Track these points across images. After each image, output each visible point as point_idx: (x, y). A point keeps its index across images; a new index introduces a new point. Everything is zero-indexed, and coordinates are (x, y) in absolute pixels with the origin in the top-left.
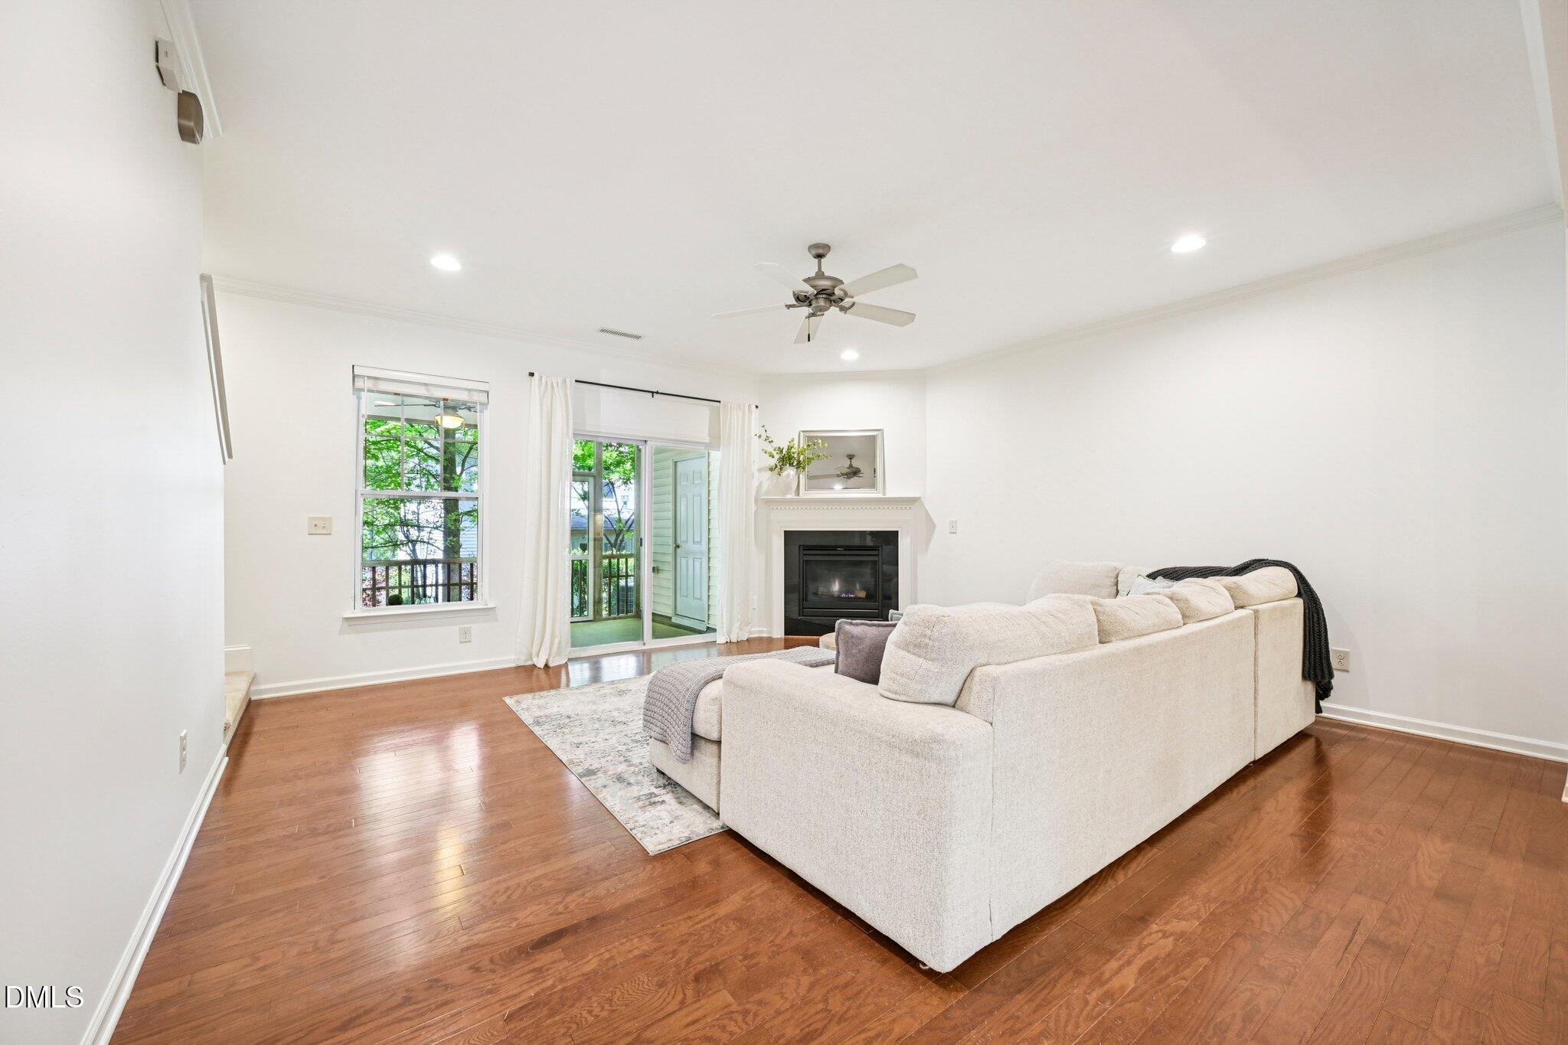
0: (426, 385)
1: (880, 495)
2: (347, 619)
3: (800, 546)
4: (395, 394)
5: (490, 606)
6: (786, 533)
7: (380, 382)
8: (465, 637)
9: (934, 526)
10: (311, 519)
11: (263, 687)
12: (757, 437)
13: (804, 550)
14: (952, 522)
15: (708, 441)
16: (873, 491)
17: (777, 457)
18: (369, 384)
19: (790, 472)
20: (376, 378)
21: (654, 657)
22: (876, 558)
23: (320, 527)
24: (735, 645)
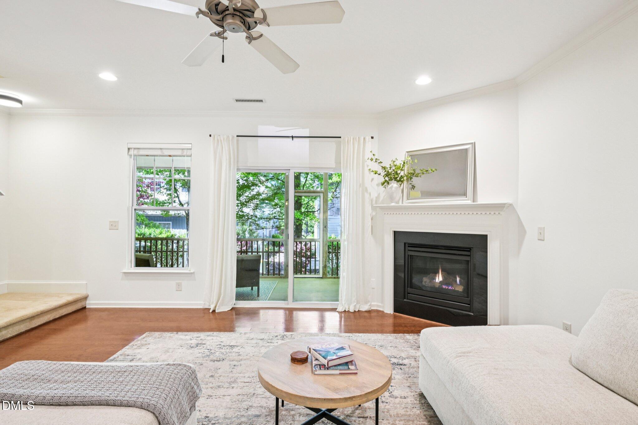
0: (161, 149)
1: (469, 202)
2: (125, 273)
3: (405, 244)
4: (147, 156)
5: (192, 271)
6: (395, 233)
7: (141, 150)
8: (179, 288)
9: (525, 232)
10: (110, 222)
11: (91, 302)
12: (369, 160)
13: (408, 246)
14: (540, 228)
15: (334, 166)
16: (464, 198)
17: (383, 173)
18: (136, 152)
19: (394, 185)
20: (138, 149)
21: (295, 313)
22: (468, 258)
23: (114, 226)
24: (351, 315)
